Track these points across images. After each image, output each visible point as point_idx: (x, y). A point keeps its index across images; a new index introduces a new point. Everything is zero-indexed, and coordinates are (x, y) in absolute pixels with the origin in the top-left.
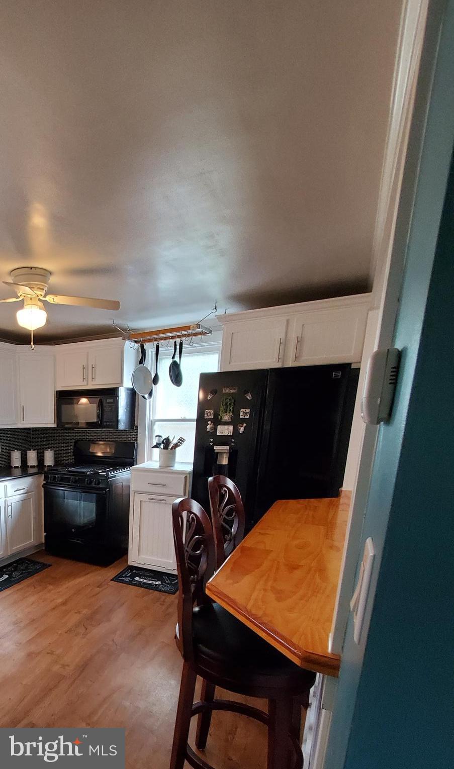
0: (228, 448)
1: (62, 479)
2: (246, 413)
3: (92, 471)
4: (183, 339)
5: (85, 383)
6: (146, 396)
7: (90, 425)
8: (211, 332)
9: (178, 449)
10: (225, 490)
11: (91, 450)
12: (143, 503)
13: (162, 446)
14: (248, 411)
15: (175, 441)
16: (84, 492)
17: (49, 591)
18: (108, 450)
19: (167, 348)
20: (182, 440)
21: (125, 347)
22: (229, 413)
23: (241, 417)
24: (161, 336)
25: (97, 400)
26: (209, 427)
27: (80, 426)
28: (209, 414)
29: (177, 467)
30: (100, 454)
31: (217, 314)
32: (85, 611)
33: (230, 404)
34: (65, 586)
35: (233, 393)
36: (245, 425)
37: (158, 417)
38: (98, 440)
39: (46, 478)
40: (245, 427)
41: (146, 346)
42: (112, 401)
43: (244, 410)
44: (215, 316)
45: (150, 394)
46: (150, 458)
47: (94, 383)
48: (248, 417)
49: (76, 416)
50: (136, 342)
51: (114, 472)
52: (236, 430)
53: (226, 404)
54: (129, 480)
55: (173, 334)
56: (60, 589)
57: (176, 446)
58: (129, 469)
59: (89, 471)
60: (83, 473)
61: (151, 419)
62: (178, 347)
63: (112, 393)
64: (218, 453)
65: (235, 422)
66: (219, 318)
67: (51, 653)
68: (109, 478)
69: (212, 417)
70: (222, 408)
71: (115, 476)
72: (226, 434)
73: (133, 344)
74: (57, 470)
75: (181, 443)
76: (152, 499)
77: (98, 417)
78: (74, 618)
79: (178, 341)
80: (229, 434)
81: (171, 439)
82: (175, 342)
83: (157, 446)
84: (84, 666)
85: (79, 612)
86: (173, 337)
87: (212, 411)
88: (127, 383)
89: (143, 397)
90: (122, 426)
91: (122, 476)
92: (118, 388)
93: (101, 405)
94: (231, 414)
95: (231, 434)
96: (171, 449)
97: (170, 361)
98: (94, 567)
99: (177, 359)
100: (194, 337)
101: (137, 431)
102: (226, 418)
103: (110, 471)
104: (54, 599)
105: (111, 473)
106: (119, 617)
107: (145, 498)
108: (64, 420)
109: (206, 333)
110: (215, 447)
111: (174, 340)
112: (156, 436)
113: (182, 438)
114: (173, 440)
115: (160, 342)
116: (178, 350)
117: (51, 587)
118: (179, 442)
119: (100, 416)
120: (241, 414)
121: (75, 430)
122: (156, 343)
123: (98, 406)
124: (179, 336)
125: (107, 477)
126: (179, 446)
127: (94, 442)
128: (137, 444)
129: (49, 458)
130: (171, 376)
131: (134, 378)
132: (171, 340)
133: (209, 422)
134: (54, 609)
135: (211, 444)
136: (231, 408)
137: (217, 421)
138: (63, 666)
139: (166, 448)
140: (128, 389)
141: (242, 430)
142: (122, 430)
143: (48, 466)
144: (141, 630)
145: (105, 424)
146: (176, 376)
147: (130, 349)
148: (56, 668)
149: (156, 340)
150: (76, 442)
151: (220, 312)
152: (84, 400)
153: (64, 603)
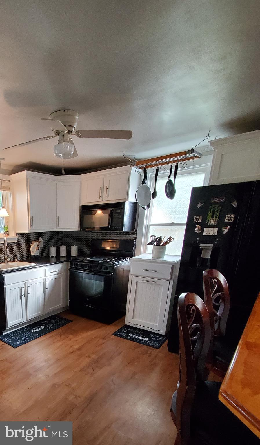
0: (212, 245)
1: (82, 265)
2: (231, 218)
3: (103, 260)
4: (179, 163)
5: (101, 199)
6: (145, 207)
7: (103, 229)
8: (201, 156)
9: (167, 245)
10: (215, 281)
11: (102, 246)
12: (138, 283)
13: (155, 243)
14: (233, 216)
15: (165, 240)
16: (96, 274)
17: (70, 339)
18: (115, 246)
19: (165, 171)
20: (171, 239)
21: (131, 172)
22: (216, 218)
23: (226, 221)
24: (160, 161)
25: (109, 211)
26: (196, 229)
27: (96, 229)
28: (198, 219)
29: (166, 258)
30: (108, 249)
31: (210, 140)
32: (93, 356)
33: (217, 211)
34: (80, 337)
35: (220, 202)
36: (229, 227)
37: (152, 223)
38: (107, 239)
39: (71, 264)
40: (229, 229)
41: (148, 170)
42: (119, 211)
43: (229, 216)
44: (208, 142)
45: (149, 206)
46: (145, 251)
47: (107, 199)
48: (232, 221)
49: (93, 223)
50: (140, 168)
51: (118, 261)
52: (220, 231)
53: (213, 211)
54: (128, 266)
55: (170, 159)
56: (77, 339)
57: (166, 243)
58: (129, 259)
59: (100, 260)
60: (96, 261)
61: (147, 223)
62: (174, 170)
63: (120, 206)
64: (202, 249)
65: (220, 225)
66: (212, 143)
67: (69, 386)
68: (114, 265)
69: (200, 221)
70: (210, 214)
71: (119, 264)
72: (211, 234)
73: (138, 169)
74: (79, 260)
75: (170, 241)
76: (146, 281)
77: (109, 223)
78: (85, 362)
79: (174, 165)
80: (214, 235)
81: (162, 238)
82: (172, 166)
83: (150, 244)
84: (91, 399)
85: (89, 357)
86: (169, 162)
87: (200, 217)
88: (132, 198)
89: (143, 208)
90: (125, 229)
91: (124, 264)
92: (124, 202)
93: (111, 215)
94: (217, 218)
95: (216, 234)
96: (162, 245)
97: (167, 180)
98: (100, 324)
99: (172, 178)
100: (187, 161)
101: (136, 233)
102: (213, 222)
103: (115, 260)
104: (73, 345)
105: (116, 262)
106: (117, 362)
107: (140, 280)
108: (85, 225)
109: (197, 157)
110: (201, 245)
111: (171, 164)
112: (151, 236)
113: (171, 237)
114: (163, 239)
115: (159, 167)
116: (173, 172)
117: (71, 336)
118: (168, 241)
119: (111, 222)
120: (227, 218)
121: (92, 232)
122: (156, 168)
123: (110, 216)
124: (174, 161)
125: (113, 265)
126: (169, 243)
127: (105, 240)
128: (136, 241)
129: (74, 251)
130: (166, 192)
131: (137, 195)
132: (167, 165)
133: (197, 226)
134: (72, 352)
135: (198, 242)
136: (218, 214)
137: (204, 224)
138: (77, 397)
139: (158, 244)
140: (131, 203)
141: (226, 231)
142: (125, 232)
143: (73, 256)
144: (134, 374)
145: (114, 228)
146: (170, 191)
147: (135, 172)
148: (71, 398)
149: (156, 165)
150: (93, 240)
151: (212, 138)
152: (99, 212)
153: (79, 349)
